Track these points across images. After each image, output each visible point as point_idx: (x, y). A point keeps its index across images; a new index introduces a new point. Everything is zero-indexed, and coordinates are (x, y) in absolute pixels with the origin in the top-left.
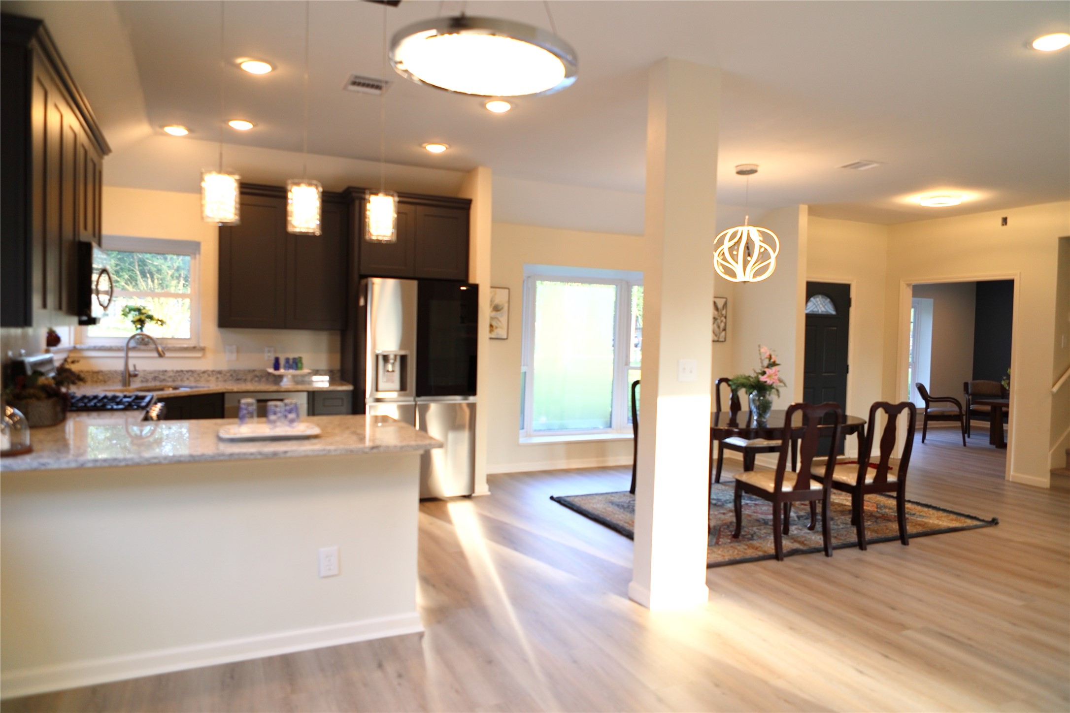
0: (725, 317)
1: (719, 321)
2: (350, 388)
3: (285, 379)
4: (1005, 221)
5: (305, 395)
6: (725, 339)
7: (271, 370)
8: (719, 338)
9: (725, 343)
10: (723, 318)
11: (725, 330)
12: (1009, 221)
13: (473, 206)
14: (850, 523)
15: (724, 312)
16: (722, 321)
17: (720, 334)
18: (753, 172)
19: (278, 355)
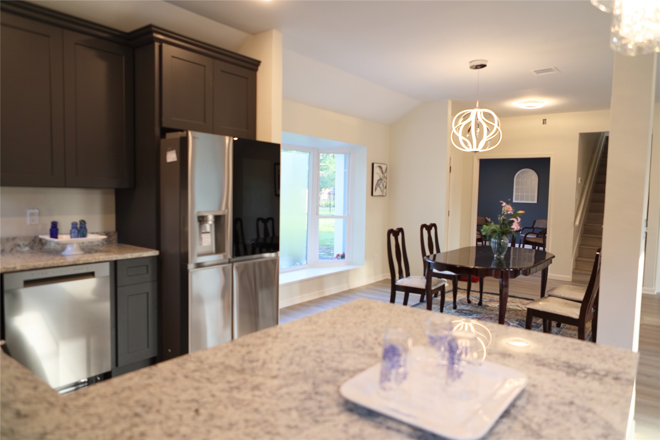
0: (386, 179)
1: (383, 181)
2: (154, 253)
3: (69, 249)
4: (544, 121)
5: (108, 264)
6: (386, 194)
7: (47, 237)
8: (383, 194)
9: (385, 197)
10: (385, 179)
11: (386, 188)
12: (547, 121)
13: (260, 68)
14: (555, 326)
15: (386, 175)
16: (385, 182)
17: (384, 190)
18: (483, 66)
19: (55, 219)
